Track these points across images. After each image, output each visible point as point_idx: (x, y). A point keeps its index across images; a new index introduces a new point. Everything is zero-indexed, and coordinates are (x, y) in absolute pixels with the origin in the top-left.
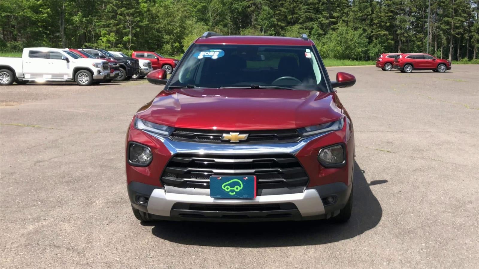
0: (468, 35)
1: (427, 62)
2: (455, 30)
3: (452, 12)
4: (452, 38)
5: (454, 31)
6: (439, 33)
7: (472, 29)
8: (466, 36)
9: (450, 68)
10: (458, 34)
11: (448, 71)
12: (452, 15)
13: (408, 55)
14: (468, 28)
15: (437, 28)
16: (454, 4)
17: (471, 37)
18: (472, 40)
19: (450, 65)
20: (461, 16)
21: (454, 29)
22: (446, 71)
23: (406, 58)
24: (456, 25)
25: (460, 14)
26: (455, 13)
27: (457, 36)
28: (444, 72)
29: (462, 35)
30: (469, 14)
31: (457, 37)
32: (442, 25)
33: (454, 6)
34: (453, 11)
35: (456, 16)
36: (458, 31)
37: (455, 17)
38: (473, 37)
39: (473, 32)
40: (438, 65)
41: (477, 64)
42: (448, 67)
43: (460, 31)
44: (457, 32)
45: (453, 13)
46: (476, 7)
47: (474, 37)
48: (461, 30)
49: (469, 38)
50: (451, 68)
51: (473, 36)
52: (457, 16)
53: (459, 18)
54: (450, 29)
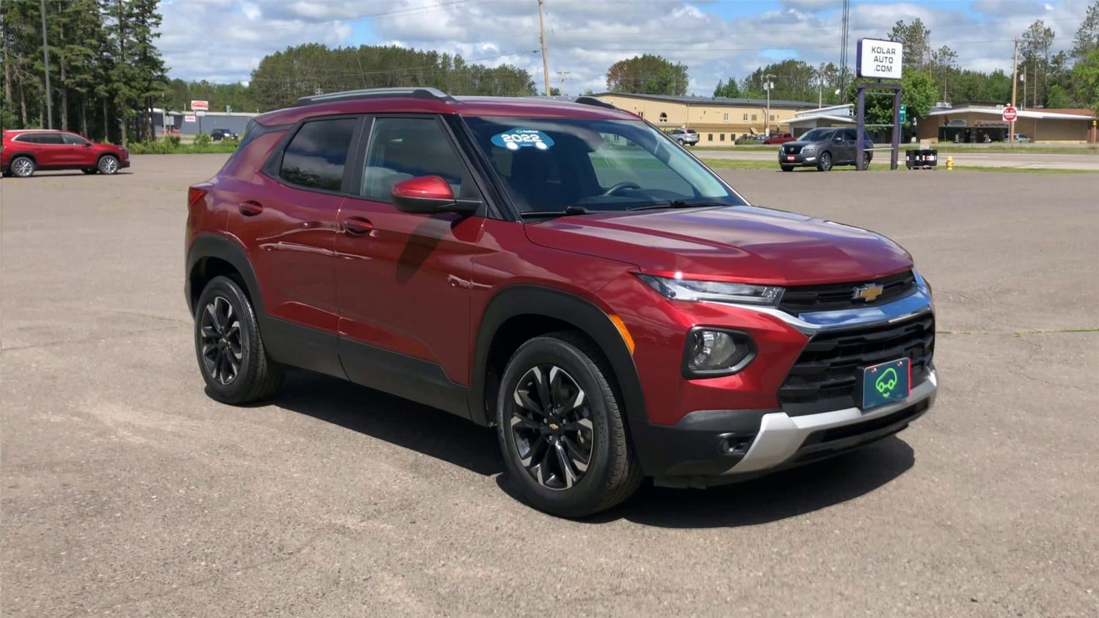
0: (105, 88)
1: (71, 151)
2: (71, 76)
3: (59, 33)
4: (65, 94)
5: (68, 77)
6: (29, 82)
7: (114, 73)
8: (101, 89)
9: (127, 165)
10: (80, 84)
11: (123, 170)
12: (59, 39)
13: (18, 133)
14: (103, 73)
15: (24, 69)
16: (63, 15)
17: (113, 93)
18: (116, 100)
19: (127, 157)
20: (83, 44)
21: (67, 72)
22: (119, 171)
23: (13, 140)
24: (73, 64)
25: (81, 38)
26: (66, 35)
27: (78, 89)
28: (115, 173)
29: (91, 87)
30: (102, 39)
31: (77, 91)
32: (35, 63)
33: (65, 20)
34: (61, 30)
35: (72, 41)
36: (78, 77)
37: (67, 46)
38: (117, 94)
39: (117, 81)
40: (100, 158)
41: (135, 153)
42: (123, 163)
43: (86, 79)
44: (77, 80)
45: (62, 36)
46: (117, 25)
47: (120, 92)
48: (88, 77)
49: (107, 94)
50: (131, 164)
51: (116, 90)
52: (73, 44)
53: (77, 48)
54: (59, 73)
